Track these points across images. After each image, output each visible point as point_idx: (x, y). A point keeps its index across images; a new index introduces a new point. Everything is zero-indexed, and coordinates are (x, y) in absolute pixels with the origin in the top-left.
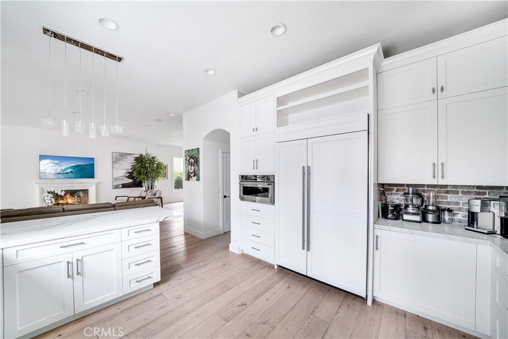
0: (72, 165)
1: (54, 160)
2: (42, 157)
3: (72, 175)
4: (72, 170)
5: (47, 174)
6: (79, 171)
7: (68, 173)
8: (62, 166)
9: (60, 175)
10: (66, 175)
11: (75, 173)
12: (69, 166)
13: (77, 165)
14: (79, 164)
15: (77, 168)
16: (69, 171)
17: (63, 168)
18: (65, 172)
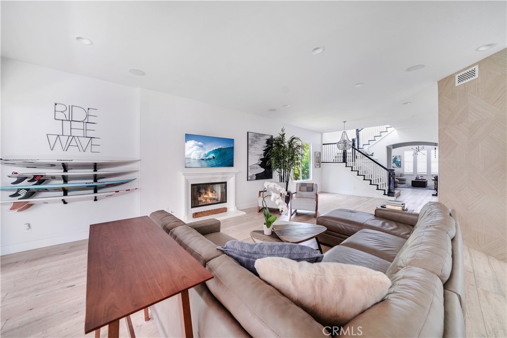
0: (215, 149)
1: (199, 141)
2: (189, 137)
3: (213, 162)
4: (214, 156)
5: (192, 161)
6: (220, 156)
7: (211, 159)
8: (205, 150)
9: (203, 162)
10: (208, 161)
11: (217, 159)
12: (212, 150)
13: (219, 148)
14: (220, 147)
15: (219, 152)
16: (211, 156)
17: (206, 152)
18: (208, 158)
